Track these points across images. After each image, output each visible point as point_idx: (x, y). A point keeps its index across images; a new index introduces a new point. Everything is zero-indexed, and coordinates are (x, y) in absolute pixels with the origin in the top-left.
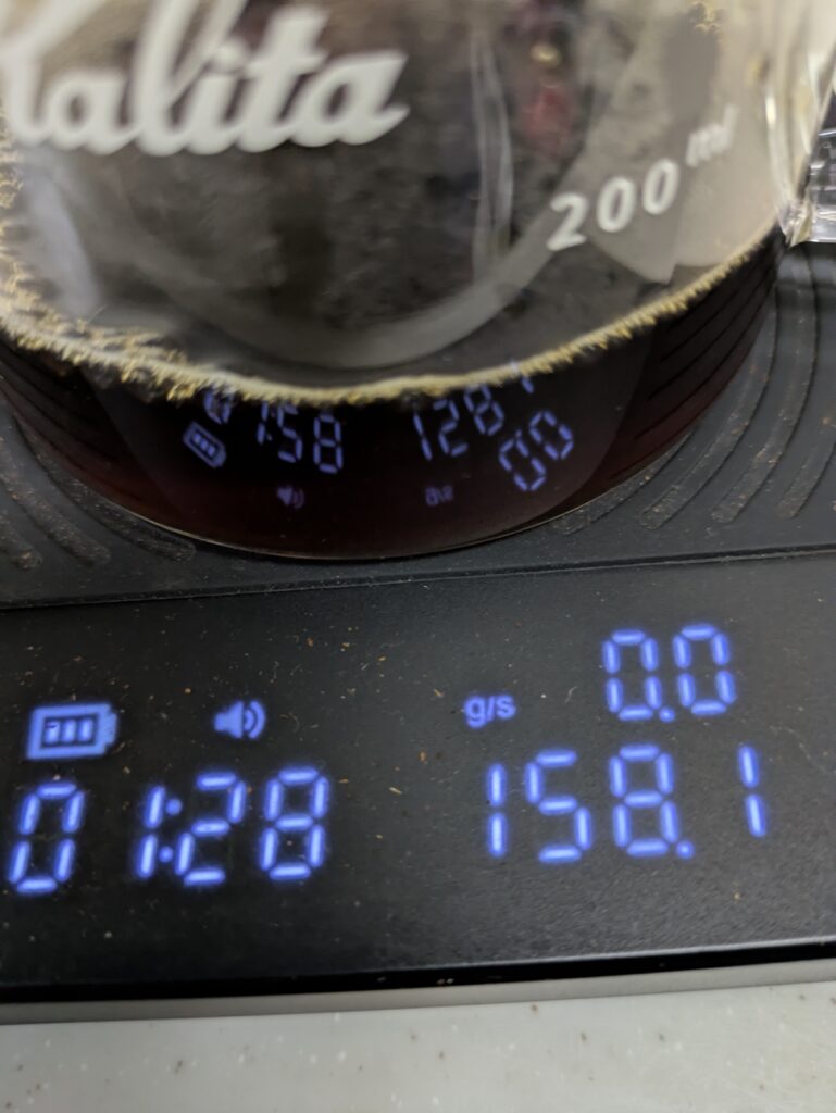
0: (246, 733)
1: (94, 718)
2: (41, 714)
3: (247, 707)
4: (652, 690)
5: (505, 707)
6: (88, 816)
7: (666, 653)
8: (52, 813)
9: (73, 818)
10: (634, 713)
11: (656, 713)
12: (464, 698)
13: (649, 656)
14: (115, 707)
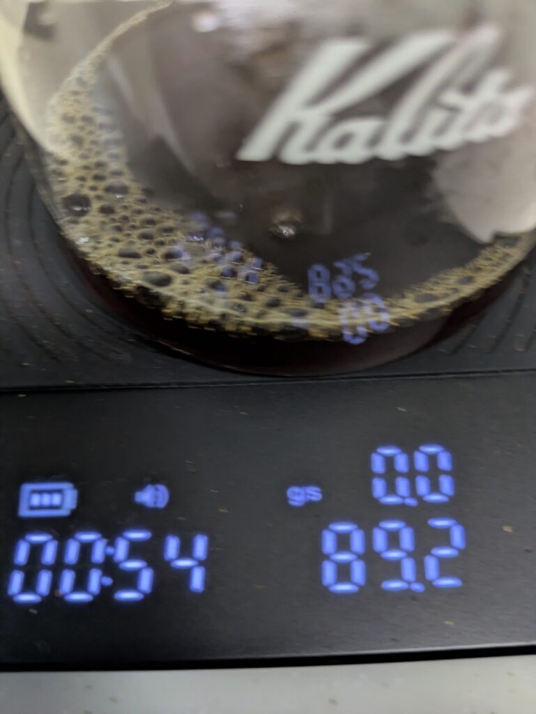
1: (62, 492)
2: (27, 488)
3: (157, 489)
4: (402, 485)
5: (314, 494)
7: (411, 462)
8: (36, 551)
9: (49, 555)
10: (391, 500)
11: (404, 500)
12: (286, 488)
13: (401, 463)
14: (77, 485)
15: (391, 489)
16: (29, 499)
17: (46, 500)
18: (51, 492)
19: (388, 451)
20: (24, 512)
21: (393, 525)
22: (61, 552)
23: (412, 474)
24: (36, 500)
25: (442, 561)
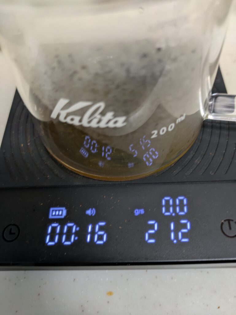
0: (92, 215)
1: (62, 210)
2: (52, 209)
3: (92, 209)
4: (171, 209)
5: (142, 211)
7: (174, 202)
8: (54, 229)
9: (58, 230)
10: (167, 214)
11: (172, 214)
12: (134, 210)
13: (171, 202)
14: (66, 208)
15: (168, 210)
16: (52, 213)
17: (57, 213)
18: (59, 211)
19: (167, 198)
20: (51, 217)
22: (62, 229)
23: (174, 206)
24: (54, 213)
25: (183, 234)
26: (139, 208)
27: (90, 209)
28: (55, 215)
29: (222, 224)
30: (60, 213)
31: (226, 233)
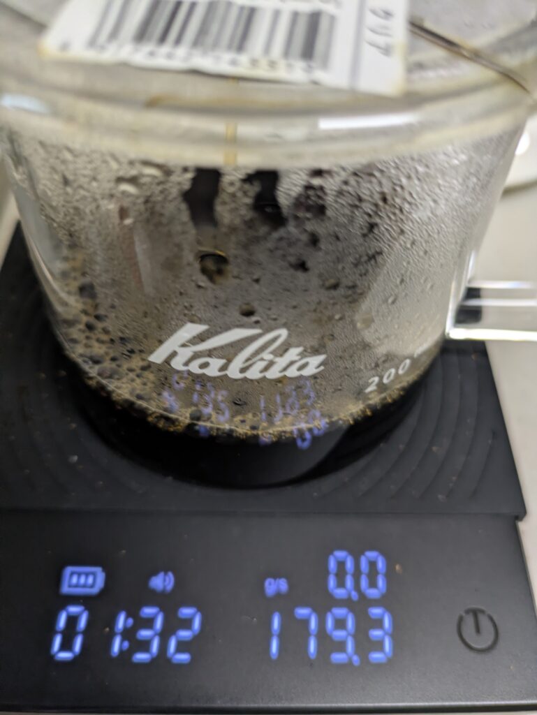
0: (165, 587)
1: (94, 574)
2: (69, 570)
3: (166, 574)
4: (349, 582)
5: (283, 585)
6: (90, 623)
7: (357, 564)
8: (72, 620)
9: (83, 623)
10: (340, 593)
11: (349, 595)
12: (264, 579)
13: (349, 564)
14: (106, 570)
15: (341, 584)
16: (70, 579)
17: (82, 580)
18: (87, 575)
19: (340, 554)
20: (65, 589)
21: (340, 612)
23: (357, 575)
24: (74, 580)
26: (276, 576)
27: (161, 575)
28: (77, 586)
29: (461, 619)
30: (90, 580)
31: (468, 640)
